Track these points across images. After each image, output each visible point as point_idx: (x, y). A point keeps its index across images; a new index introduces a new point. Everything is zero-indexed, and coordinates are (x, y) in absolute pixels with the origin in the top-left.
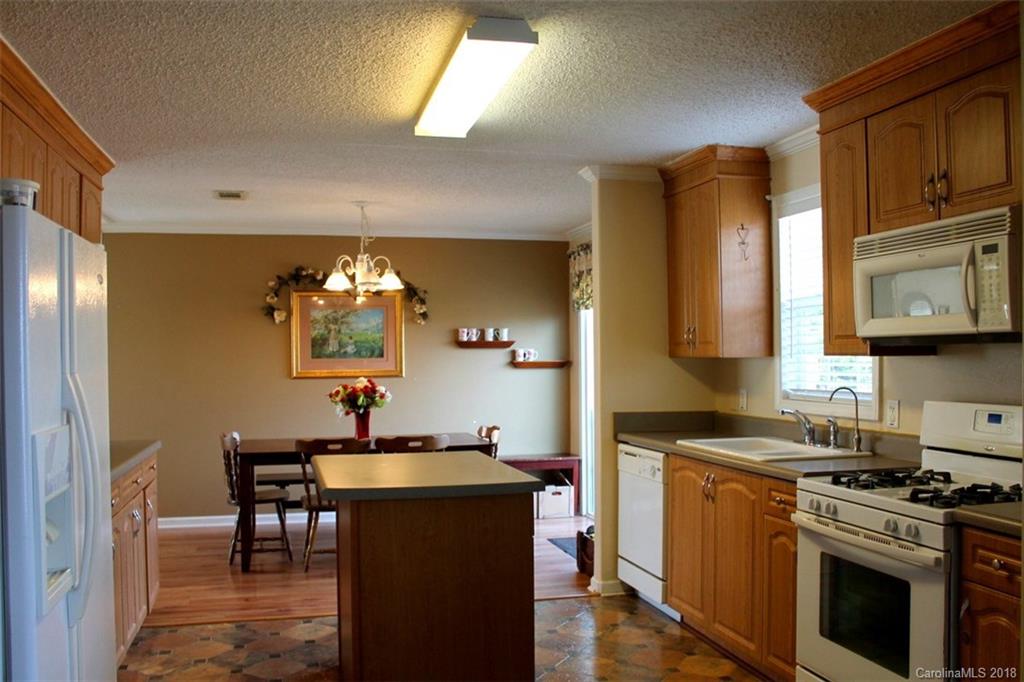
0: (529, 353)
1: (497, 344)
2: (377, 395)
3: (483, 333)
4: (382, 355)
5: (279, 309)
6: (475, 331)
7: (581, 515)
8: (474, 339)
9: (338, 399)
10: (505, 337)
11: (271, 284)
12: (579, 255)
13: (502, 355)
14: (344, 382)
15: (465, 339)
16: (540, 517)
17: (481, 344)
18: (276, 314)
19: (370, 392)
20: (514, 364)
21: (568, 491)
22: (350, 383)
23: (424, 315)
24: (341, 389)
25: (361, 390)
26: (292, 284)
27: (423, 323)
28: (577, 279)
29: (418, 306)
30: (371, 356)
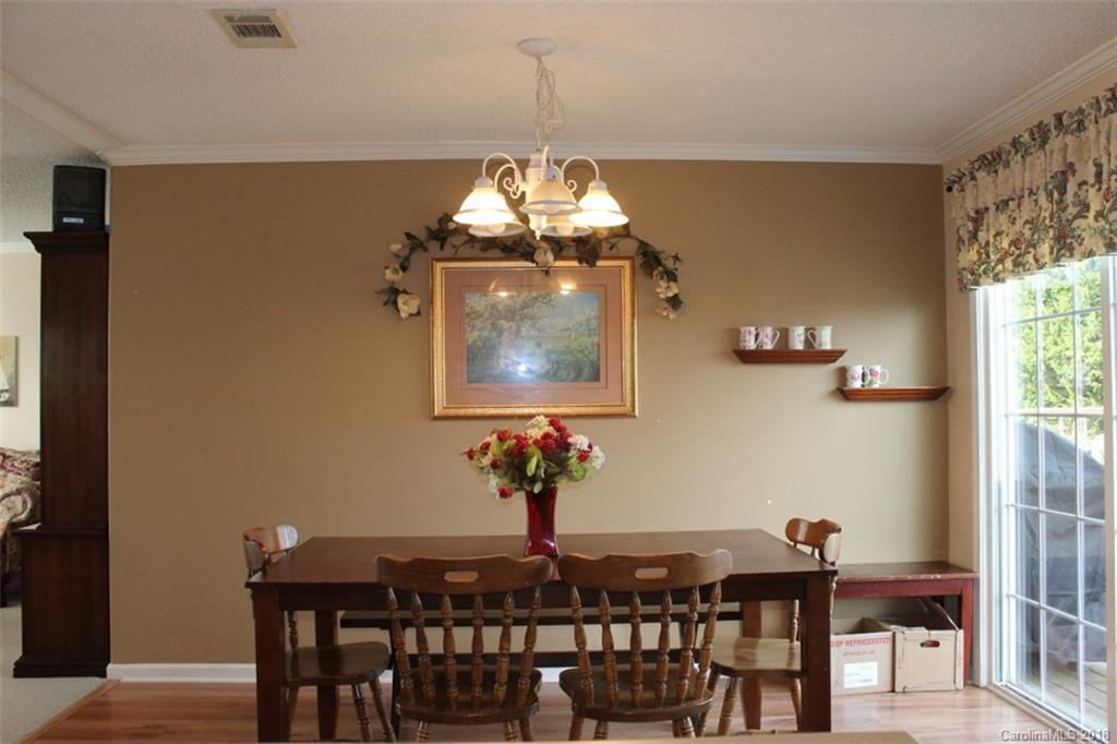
0: (872, 373)
1: (813, 356)
2: (573, 453)
3: (784, 335)
4: (596, 377)
5: (405, 292)
6: (769, 331)
7: (976, 686)
8: (769, 346)
9: (486, 461)
10: (826, 340)
11: (396, 247)
12: (973, 178)
13: (819, 377)
14: (503, 426)
15: (751, 345)
16: (898, 688)
17: (782, 356)
18: (400, 300)
19: (556, 447)
20: (845, 394)
21: (952, 640)
22: (515, 428)
23: (675, 302)
24: (493, 439)
25: (536, 442)
26: (434, 246)
27: (672, 316)
28: (970, 226)
29: (663, 284)
30: (576, 379)
